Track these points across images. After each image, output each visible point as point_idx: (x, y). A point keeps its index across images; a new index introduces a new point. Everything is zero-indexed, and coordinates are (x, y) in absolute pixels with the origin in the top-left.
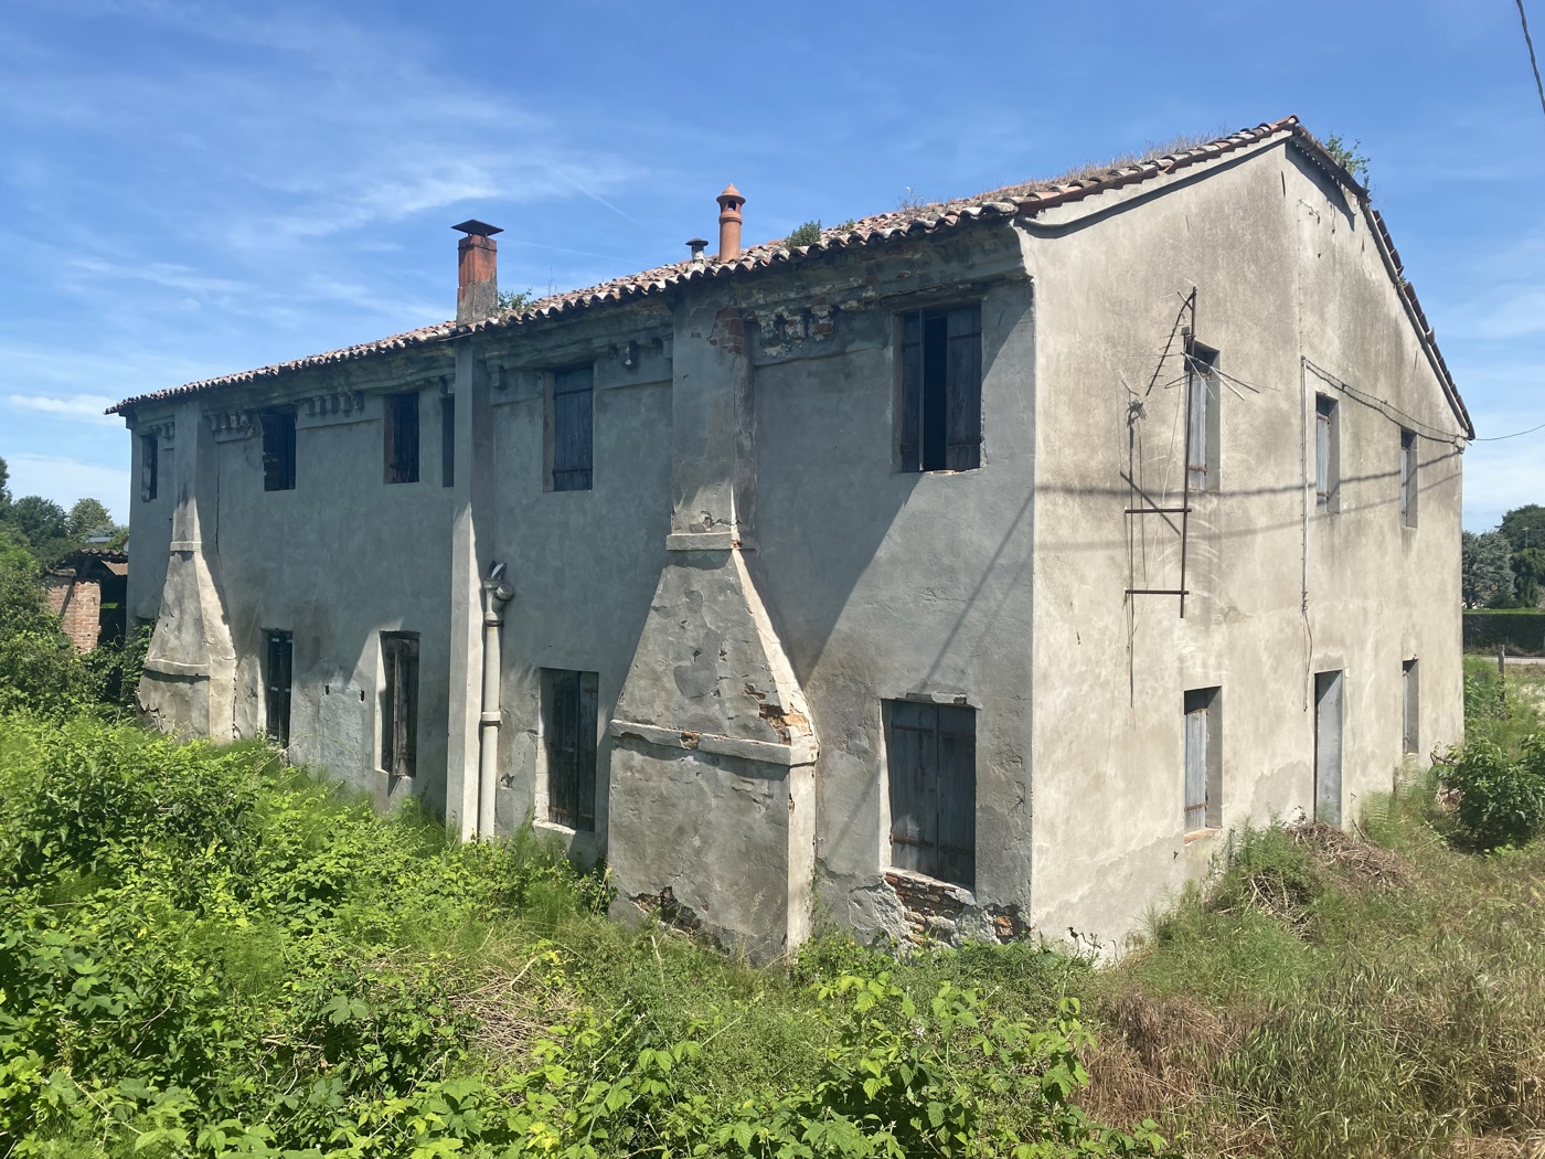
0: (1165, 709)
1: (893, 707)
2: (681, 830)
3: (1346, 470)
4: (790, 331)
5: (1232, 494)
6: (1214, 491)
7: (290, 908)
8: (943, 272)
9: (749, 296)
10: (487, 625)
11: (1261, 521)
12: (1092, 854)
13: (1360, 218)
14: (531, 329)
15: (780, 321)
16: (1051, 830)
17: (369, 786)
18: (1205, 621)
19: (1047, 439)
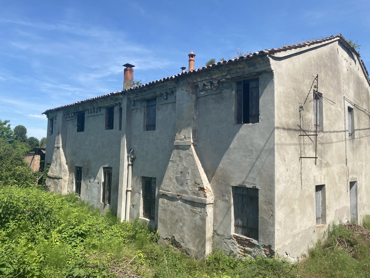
0: (311, 190)
1: (235, 189)
2: (177, 221)
3: (356, 128)
4: (207, 88)
5: (327, 132)
6: (322, 131)
7: (72, 239)
8: (248, 70)
9: (196, 79)
10: (129, 165)
11: (335, 140)
12: (291, 231)
13: (357, 61)
14: (141, 89)
15: (204, 85)
16: (280, 224)
17: (99, 206)
18: (321, 167)
19: (278, 114)
